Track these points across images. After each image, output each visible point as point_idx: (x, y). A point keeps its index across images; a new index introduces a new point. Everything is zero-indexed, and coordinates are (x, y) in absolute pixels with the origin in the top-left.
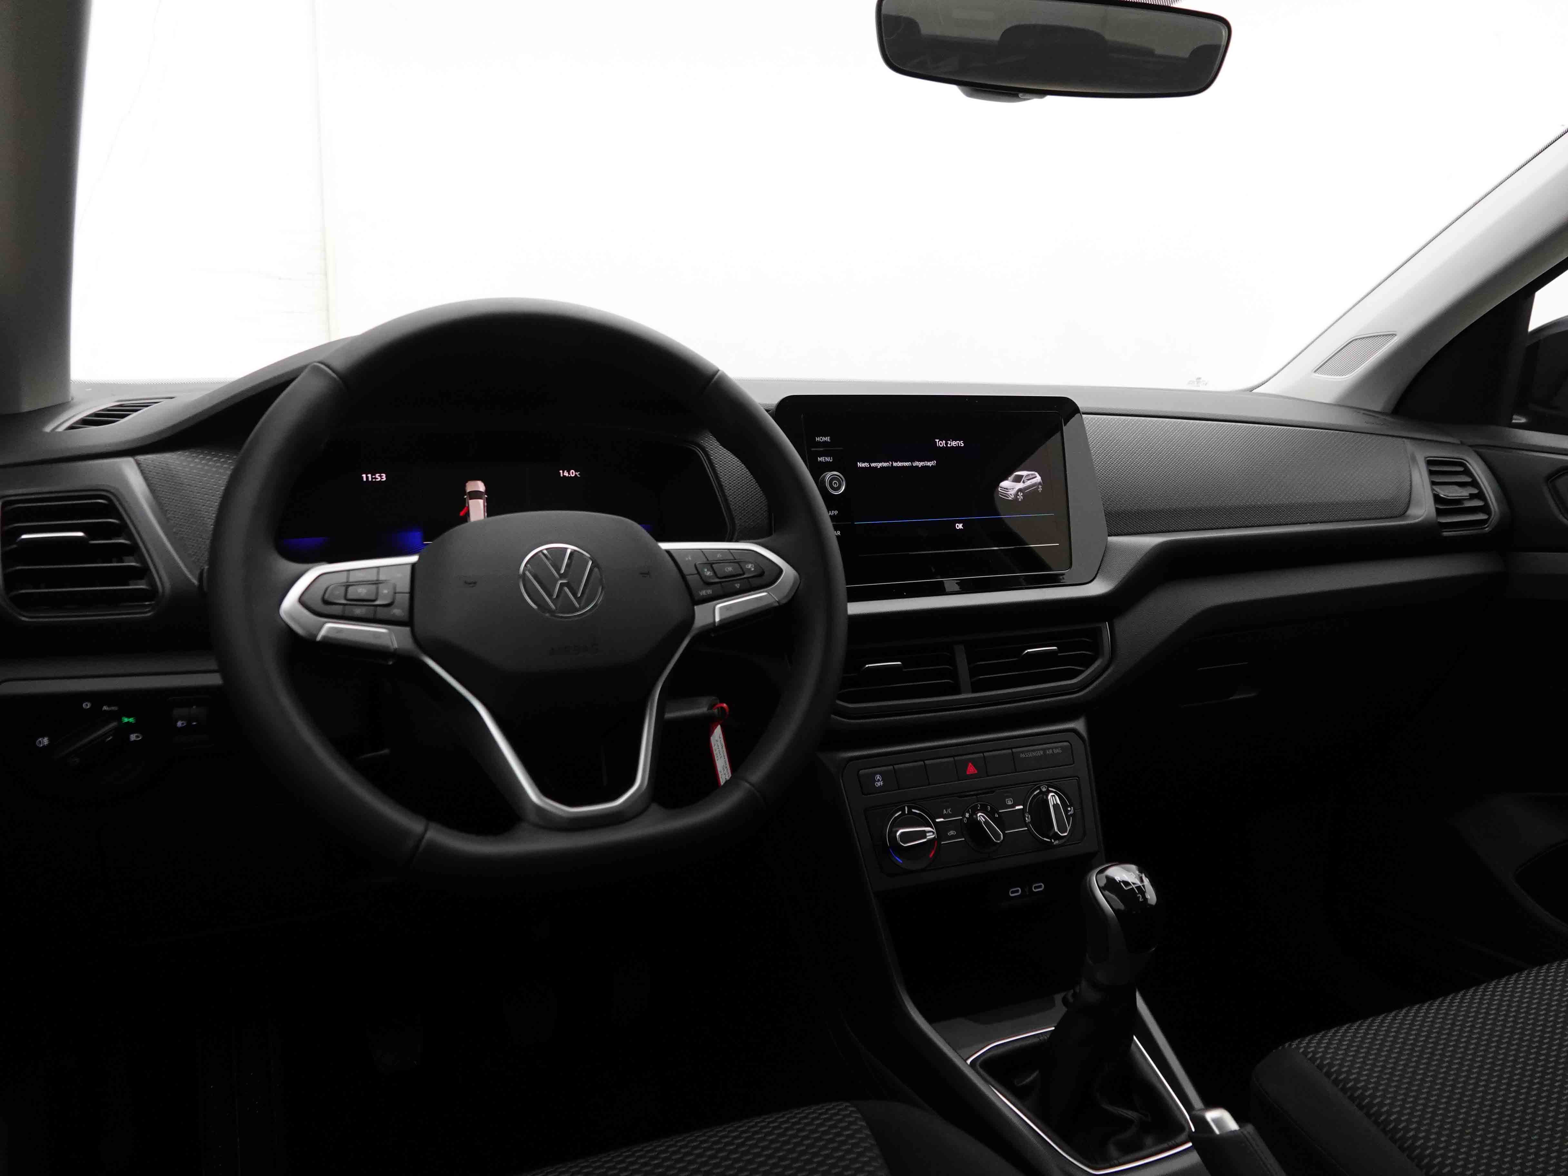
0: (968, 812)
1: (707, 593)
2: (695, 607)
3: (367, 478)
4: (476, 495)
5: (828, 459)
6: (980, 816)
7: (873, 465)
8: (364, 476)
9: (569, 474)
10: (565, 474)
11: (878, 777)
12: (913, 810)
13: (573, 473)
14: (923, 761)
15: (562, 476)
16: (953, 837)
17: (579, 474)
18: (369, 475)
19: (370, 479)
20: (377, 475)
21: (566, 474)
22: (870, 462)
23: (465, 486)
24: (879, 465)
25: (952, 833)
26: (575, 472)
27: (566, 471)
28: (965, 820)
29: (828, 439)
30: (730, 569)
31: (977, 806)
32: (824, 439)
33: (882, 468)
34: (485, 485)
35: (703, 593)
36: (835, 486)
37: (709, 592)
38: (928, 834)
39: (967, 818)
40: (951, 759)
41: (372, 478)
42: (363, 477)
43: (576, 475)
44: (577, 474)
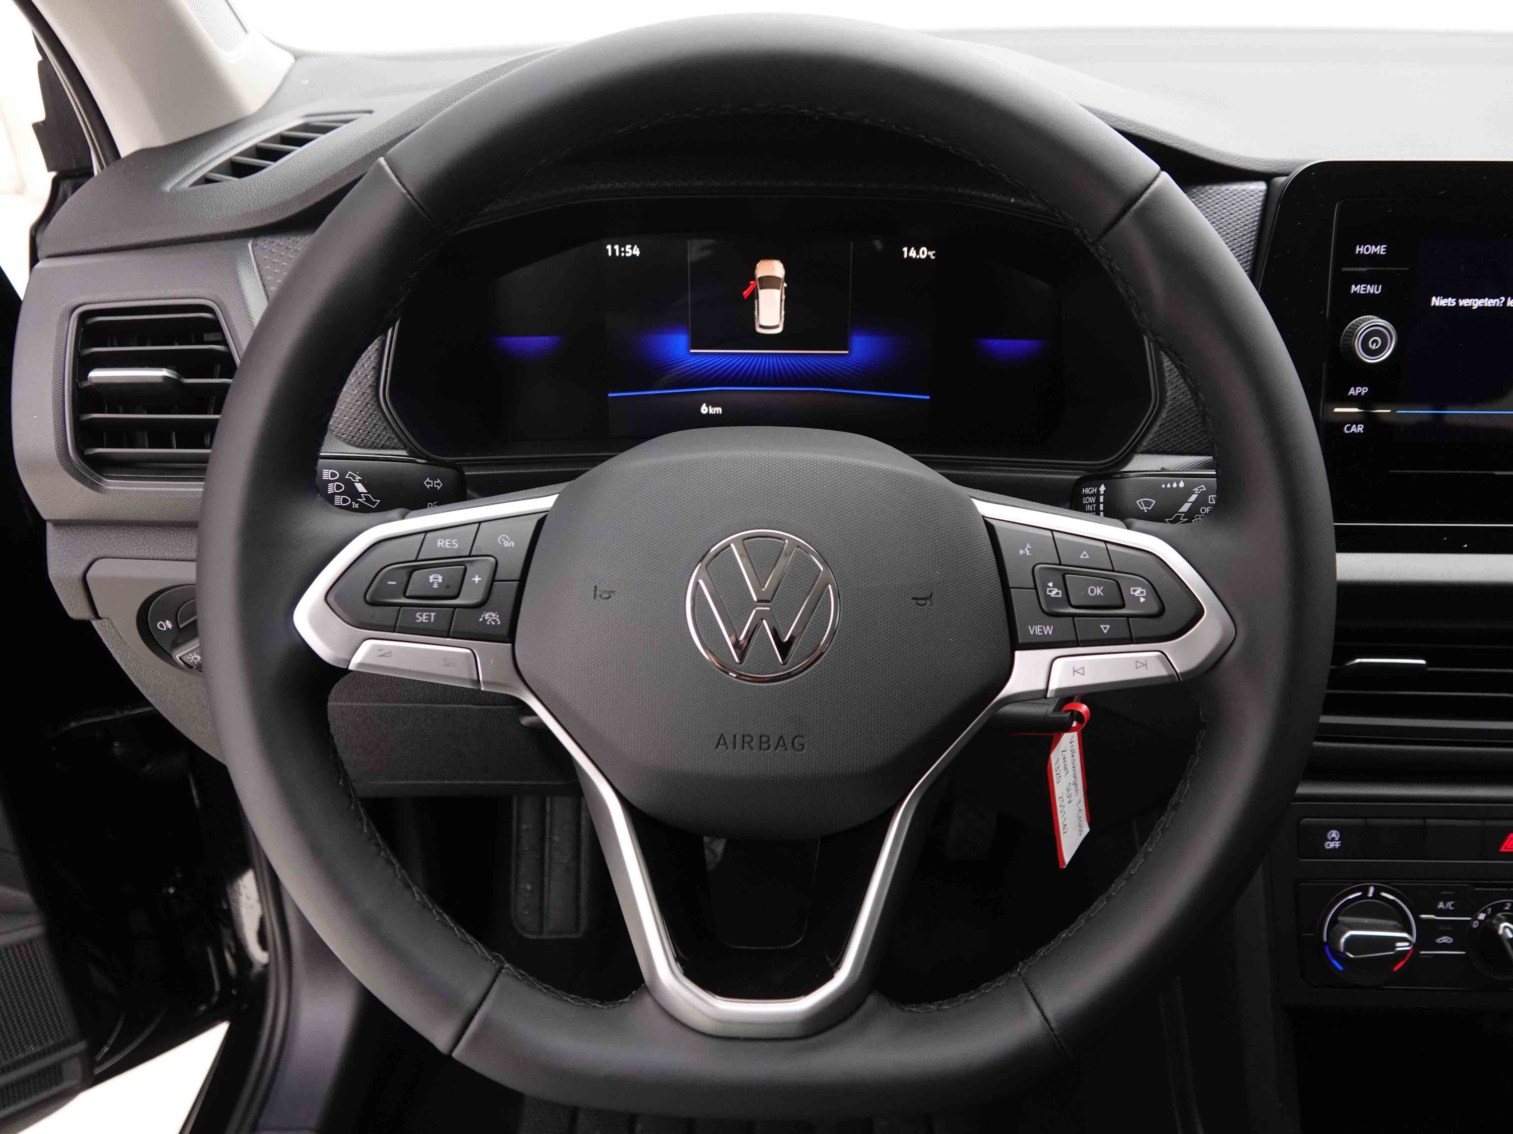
0: (1484, 911)
1: (1042, 632)
2: (1018, 654)
3: (613, 251)
4: (769, 282)
5: (1372, 289)
6: (1506, 927)
7: (1464, 302)
8: (609, 247)
9: (918, 253)
10: (911, 254)
11: (1334, 834)
12: (1384, 894)
13: (924, 253)
14: (1424, 818)
15: (906, 256)
16: (1444, 947)
17: (934, 255)
18: (616, 247)
19: (617, 254)
20: (628, 247)
21: (913, 254)
22: (1458, 296)
23: (754, 268)
24: (1476, 303)
25: (1445, 939)
26: (928, 251)
27: (913, 249)
28: (1475, 925)
29: (1381, 250)
30: (1098, 591)
31: (1504, 904)
32: (1373, 249)
33: (1481, 309)
34: (785, 267)
35: (1036, 630)
36: (1374, 347)
37: (1049, 630)
38: (1399, 944)
39: (1480, 921)
40: (1478, 823)
41: (620, 252)
42: (607, 250)
43: (928, 256)
44: (931, 253)
